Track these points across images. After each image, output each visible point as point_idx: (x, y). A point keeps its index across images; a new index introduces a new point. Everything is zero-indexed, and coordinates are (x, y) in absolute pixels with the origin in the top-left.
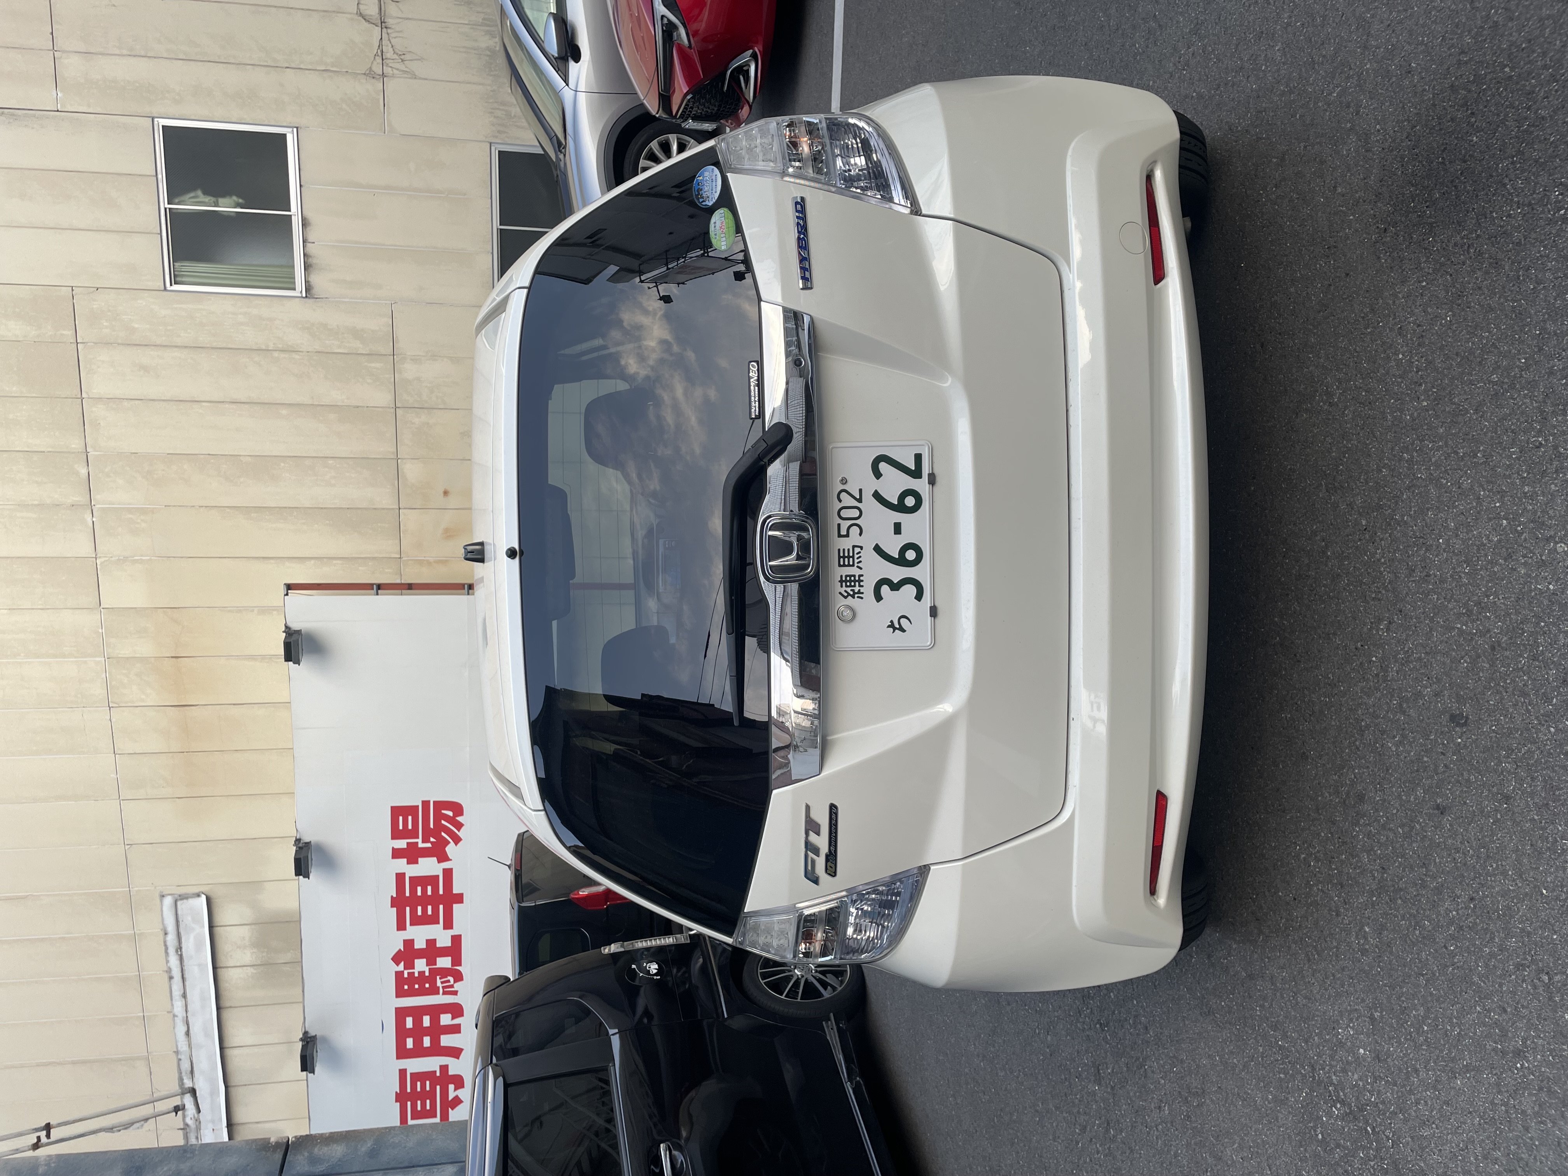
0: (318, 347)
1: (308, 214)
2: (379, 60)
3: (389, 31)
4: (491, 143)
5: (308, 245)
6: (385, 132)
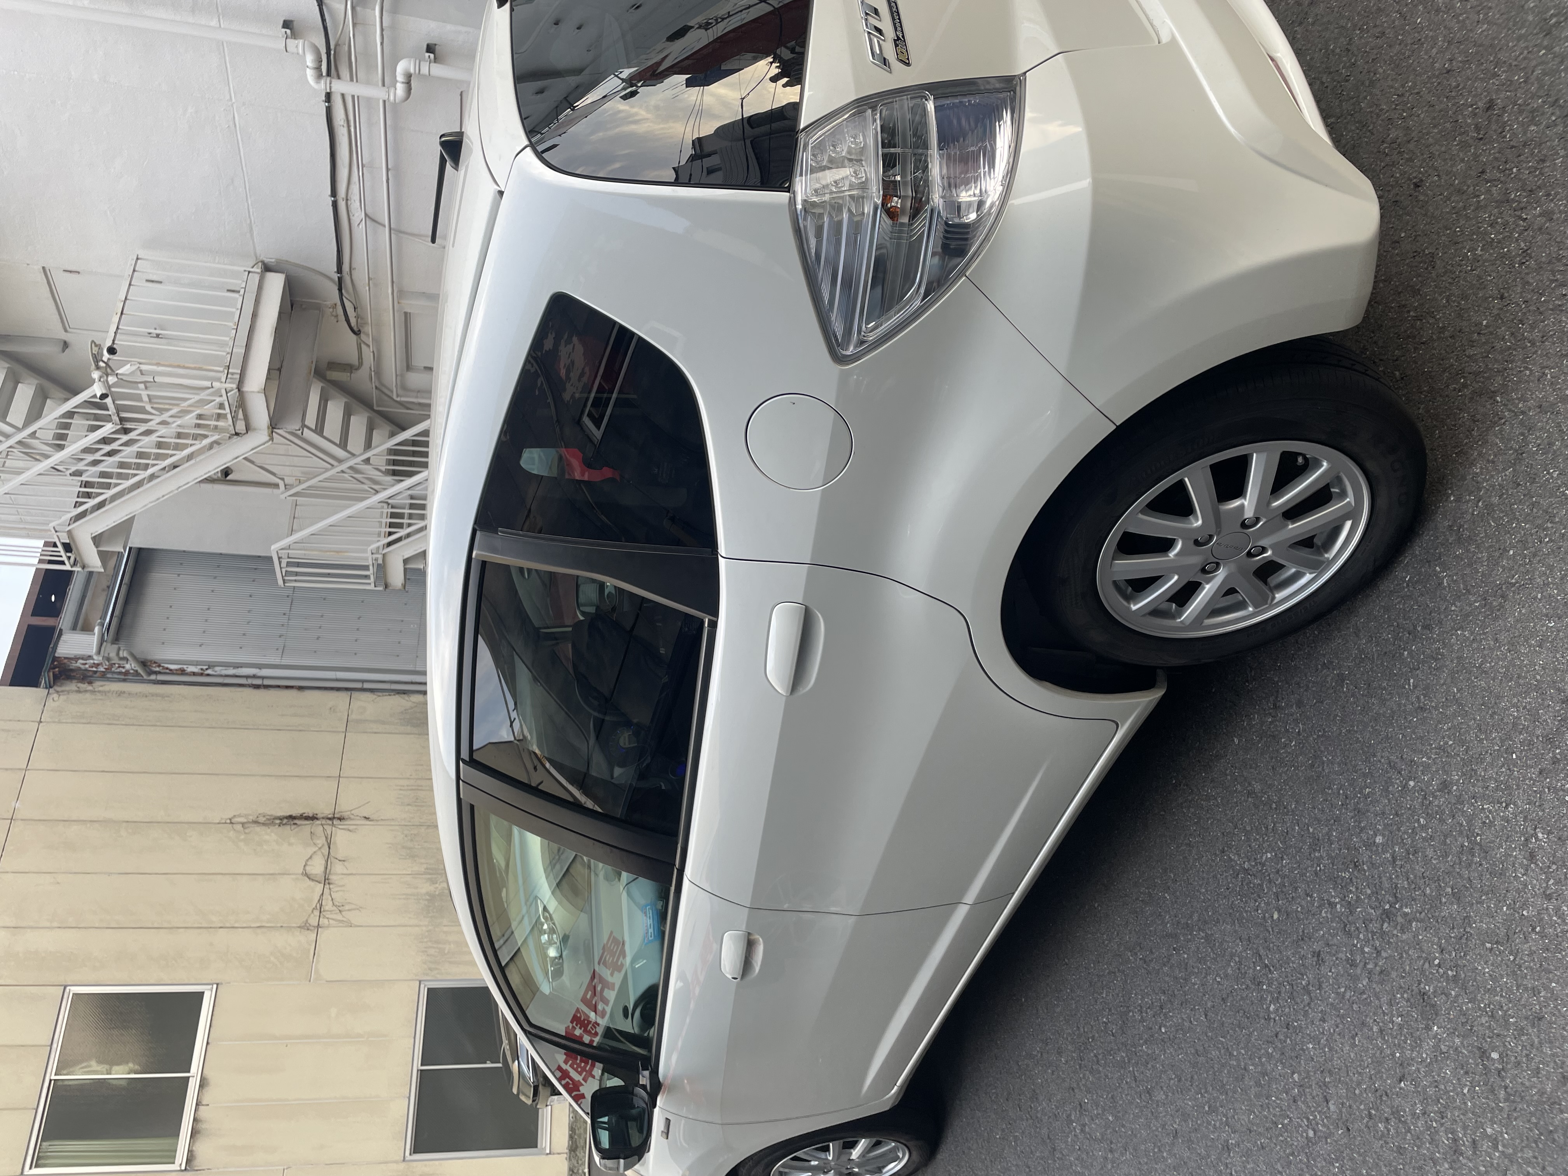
1: (207, 1073)
2: (317, 913)
3: (331, 886)
4: (420, 982)
5: (201, 1108)
6: (310, 981)
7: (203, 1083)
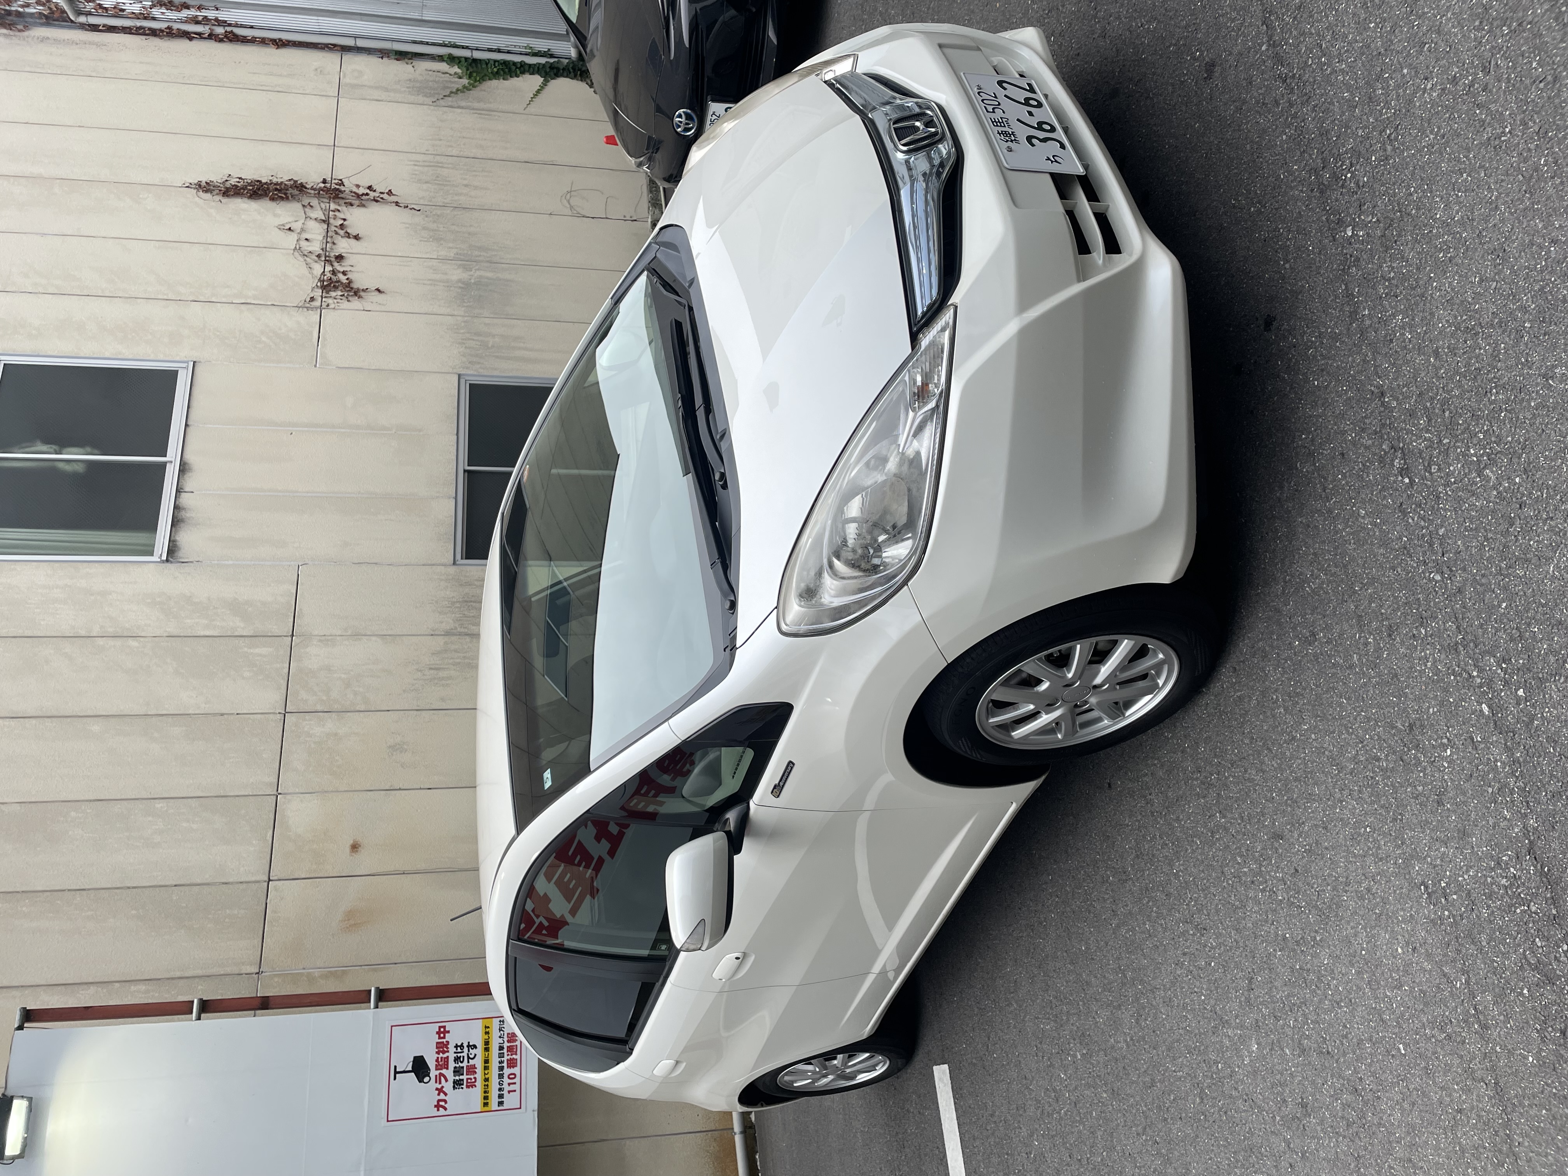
0: (172, 629)
1: (189, 457)
4: (459, 376)
5: (183, 495)
6: (315, 366)
7: (184, 468)
